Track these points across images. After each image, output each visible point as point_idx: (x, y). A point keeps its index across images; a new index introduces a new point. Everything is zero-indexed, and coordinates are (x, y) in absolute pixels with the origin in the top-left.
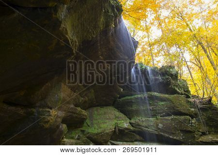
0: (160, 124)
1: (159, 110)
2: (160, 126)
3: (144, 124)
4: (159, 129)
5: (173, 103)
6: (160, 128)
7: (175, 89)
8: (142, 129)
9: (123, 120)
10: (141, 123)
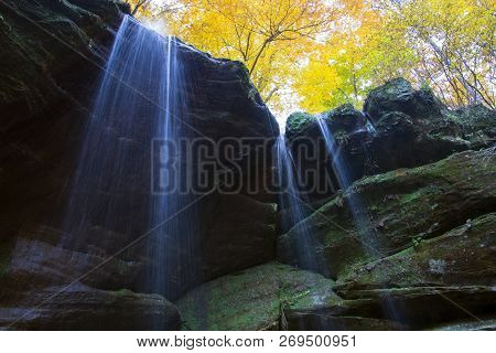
0: (433, 262)
1: (410, 220)
2: (436, 265)
3: (377, 277)
4: (437, 276)
5: (450, 183)
6: (440, 271)
7: (439, 141)
8: (375, 296)
9: (309, 288)
10: (365, 280)
